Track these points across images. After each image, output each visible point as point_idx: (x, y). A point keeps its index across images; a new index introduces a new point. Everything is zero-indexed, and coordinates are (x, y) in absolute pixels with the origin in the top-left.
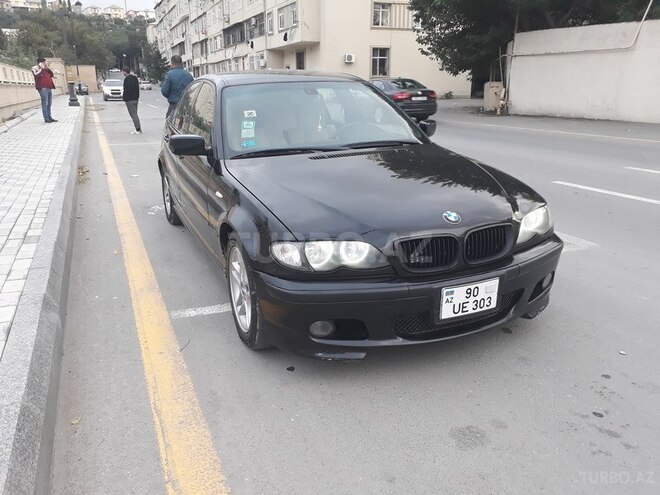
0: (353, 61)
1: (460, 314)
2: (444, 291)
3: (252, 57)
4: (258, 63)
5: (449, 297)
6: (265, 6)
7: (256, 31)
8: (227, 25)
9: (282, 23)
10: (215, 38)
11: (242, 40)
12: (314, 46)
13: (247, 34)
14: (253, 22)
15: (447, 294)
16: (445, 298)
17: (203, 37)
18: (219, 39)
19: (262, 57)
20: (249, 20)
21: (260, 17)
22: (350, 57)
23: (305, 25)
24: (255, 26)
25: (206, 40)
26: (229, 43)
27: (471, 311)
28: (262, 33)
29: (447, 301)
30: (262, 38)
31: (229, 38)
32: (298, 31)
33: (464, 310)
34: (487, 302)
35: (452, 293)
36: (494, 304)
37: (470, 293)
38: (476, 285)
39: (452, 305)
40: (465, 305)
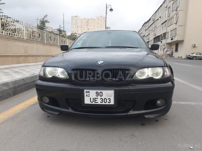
0: (196, 46)
1: (94, 103)
2: (85, 91)
3: (161, 46)
4: (163, 47)
5: (88, 94)
6: (167, 30)
7: (163, 38)
8: (155, 37)
9: (171, 35)
10: (151, 41)
11: (159, 41)
12: (182, 42)
13: (161, 39)
14: (163, 35)
15: (86, 92)
16: (85, 94)
17: (148, 41)
18: (152, 41)
19: (164, 46)
20: (161, 35)
21: (165, 34)
22: (195, 45)
23: (179, 35)
24: (163, 36)
25: (149, 41)
26: (155, 42)
27: (99, 103)
28: (165, 38)
29: (87, 95)
30: (165, 40)
31: (155, 40)
32: (176, 37)
33: (96, 101)
34: (108, 101)
35: (89, 92)
36: (112, 103)
37: (98, 94)
38: (101, 91)
39: (89, 98)
40: (96, 99)
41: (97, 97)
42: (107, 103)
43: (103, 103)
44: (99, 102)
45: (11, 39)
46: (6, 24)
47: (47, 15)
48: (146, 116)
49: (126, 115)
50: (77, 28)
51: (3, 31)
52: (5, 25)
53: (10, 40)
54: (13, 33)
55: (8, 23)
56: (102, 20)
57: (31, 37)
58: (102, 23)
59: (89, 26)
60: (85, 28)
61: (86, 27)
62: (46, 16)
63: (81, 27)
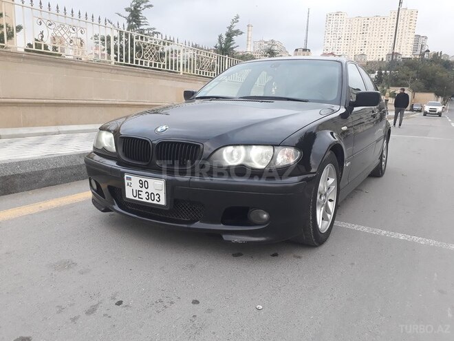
1: (137, 199)
2: (126, 176)
5: (129, 181)
15: (128, 178)
16: (126, 182)
27: (144, 200)
29: (128, 184)
33: (140, 196)
34: (156, 197)
35: (130, 179)
36: (163, 202)
37: (142, 184)
38: (146, 180)
39: (131, 188)
40: (140, 193)
41: (140, 189)
42: (155, 202)
43: (150, 201)
44: (144, 198)
45: (150, 74)
46: (145, 46)
47: (238, 18)
48: (225, 237)
49: (187, 228)
50: (337, 41)
51: (138, 59)
52: (142, 48)
53: (149, 76)
54: (158, 63)
55: (149, 44)
56: (406, 20)
57: (195, 70)
58: (405, 25)
59: (368, 34)
60: (358, 40)
61: (361, 38)
62: (236, 20)
63: (346, 38)
